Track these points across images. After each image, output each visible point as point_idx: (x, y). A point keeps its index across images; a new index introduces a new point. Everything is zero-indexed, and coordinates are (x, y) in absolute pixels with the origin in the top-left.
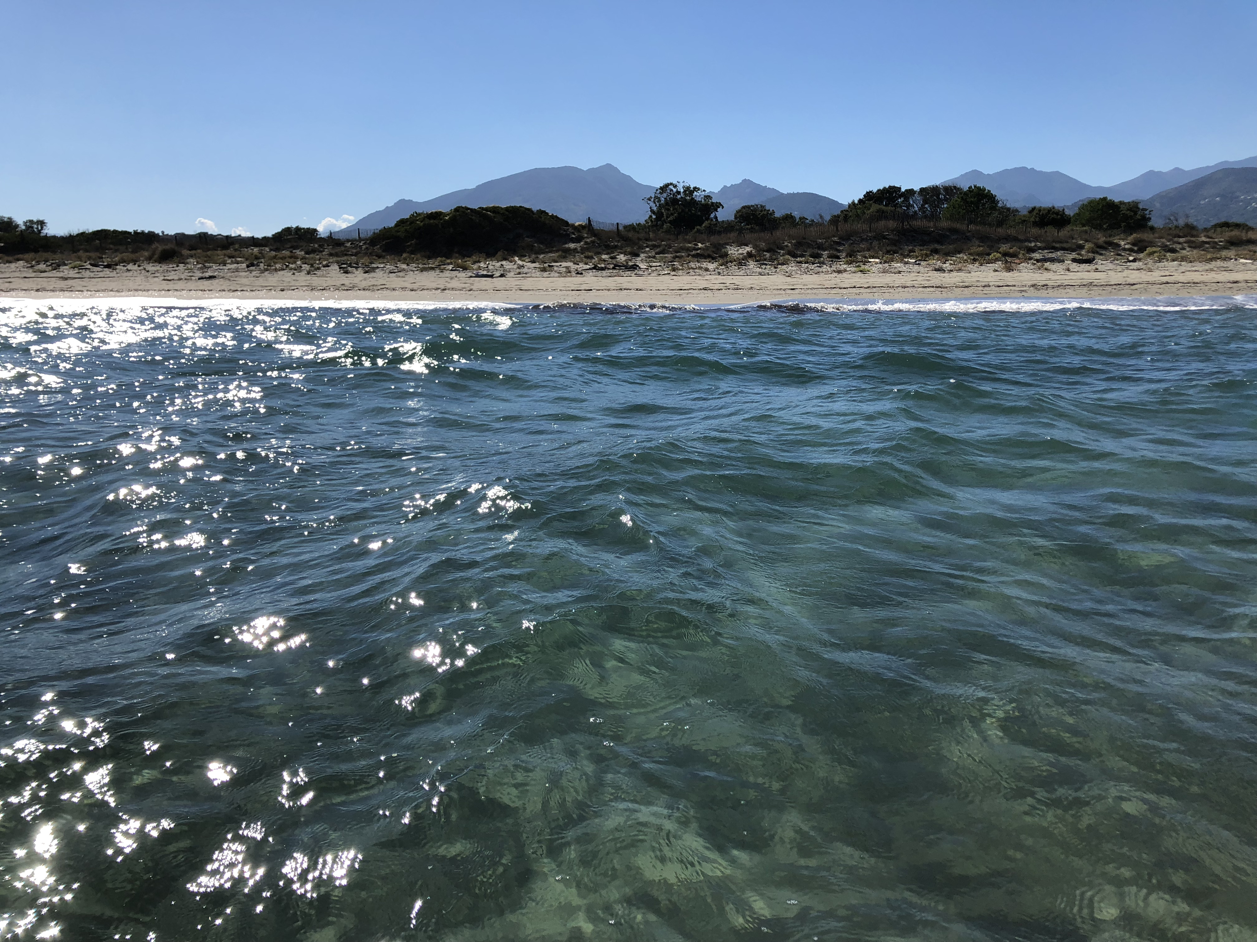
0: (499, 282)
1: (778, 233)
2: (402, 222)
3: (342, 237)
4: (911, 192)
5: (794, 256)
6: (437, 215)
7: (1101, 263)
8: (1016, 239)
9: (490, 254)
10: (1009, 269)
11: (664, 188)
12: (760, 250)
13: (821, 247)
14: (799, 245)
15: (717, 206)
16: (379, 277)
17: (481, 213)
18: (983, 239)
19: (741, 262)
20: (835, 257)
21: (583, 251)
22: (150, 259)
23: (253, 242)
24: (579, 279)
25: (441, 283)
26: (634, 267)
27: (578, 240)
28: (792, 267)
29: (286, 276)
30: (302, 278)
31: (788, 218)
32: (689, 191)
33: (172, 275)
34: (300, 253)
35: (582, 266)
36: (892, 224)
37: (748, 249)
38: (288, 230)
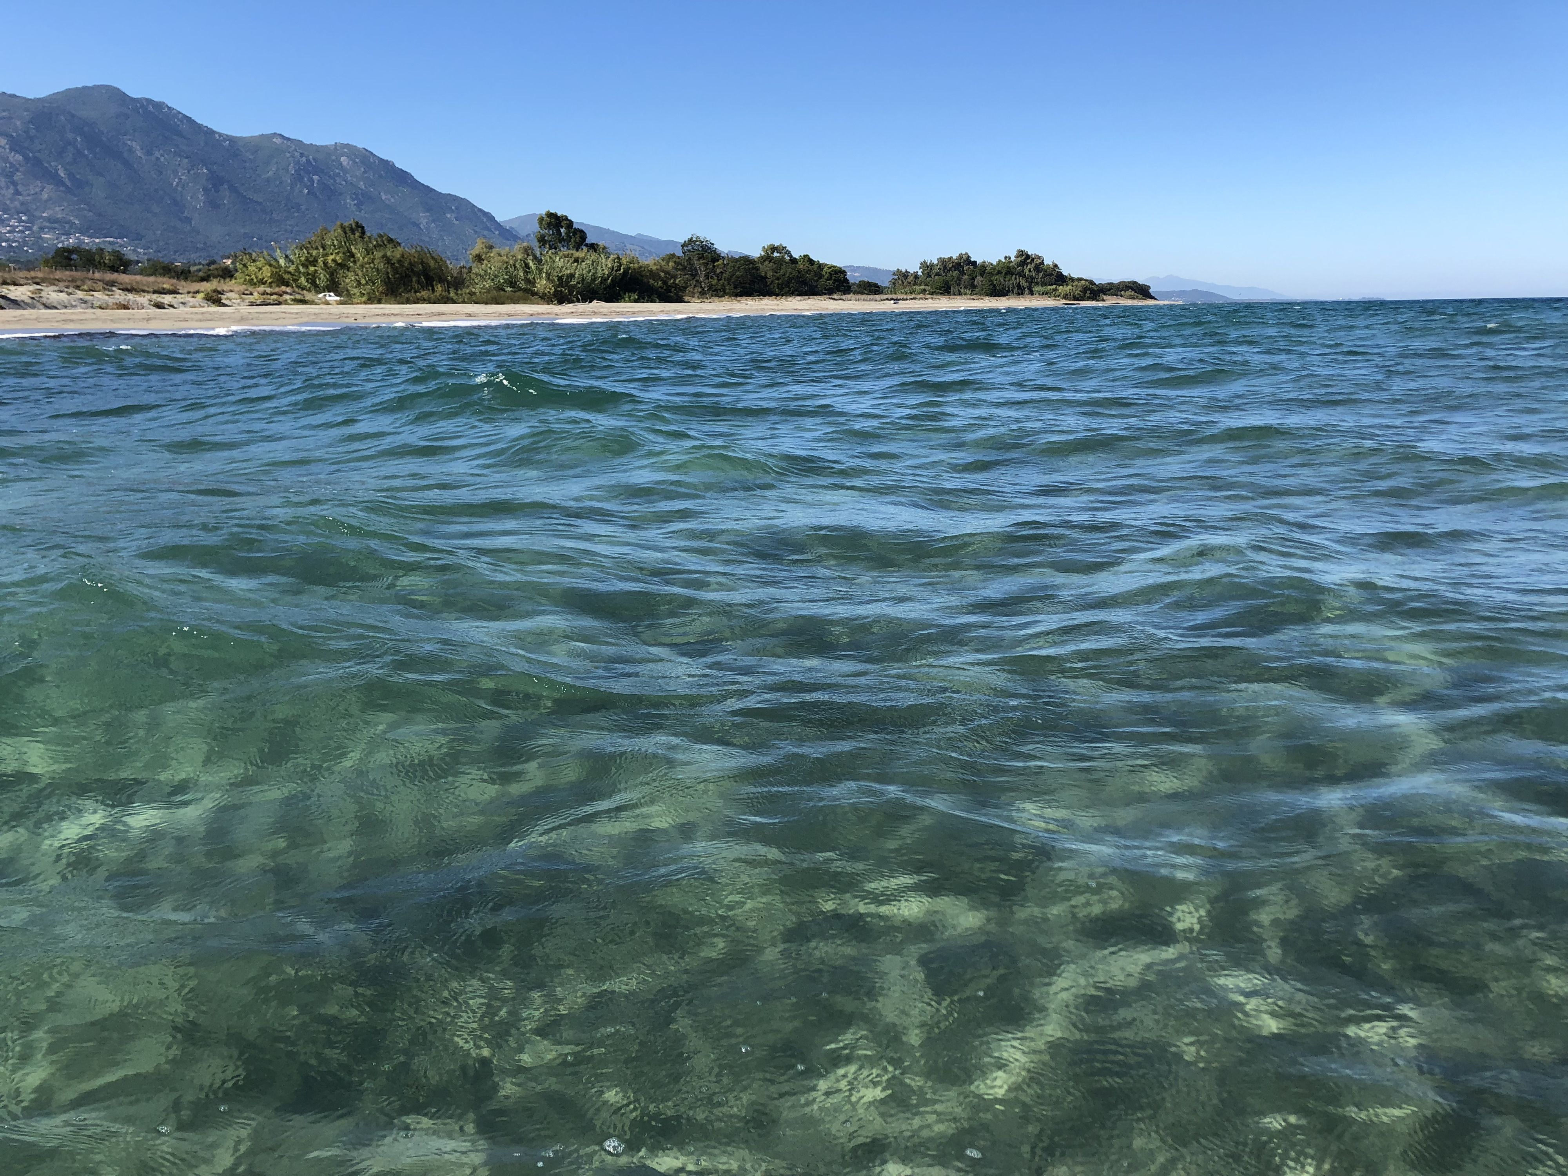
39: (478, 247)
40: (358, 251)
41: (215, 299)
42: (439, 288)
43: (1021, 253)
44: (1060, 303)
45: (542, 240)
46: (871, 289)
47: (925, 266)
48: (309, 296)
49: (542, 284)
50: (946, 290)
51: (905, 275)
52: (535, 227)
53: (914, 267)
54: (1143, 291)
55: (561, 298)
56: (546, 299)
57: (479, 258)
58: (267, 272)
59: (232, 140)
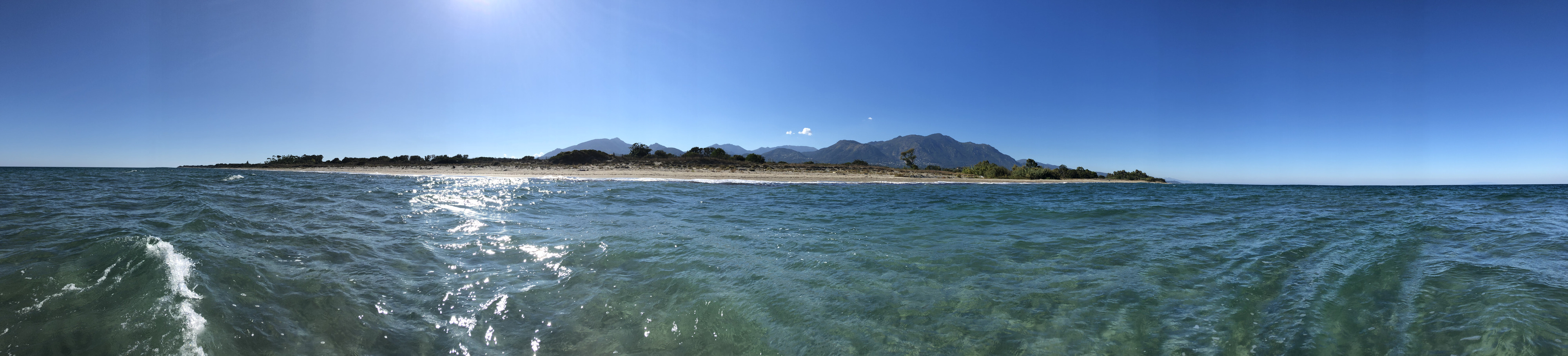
0: (587, 172)
1: (669, 159)
2: (559, 155)
3: (541, 159)
4: (701, 149)
5: (673, 166)
6: (568, 153)
7: (756, 171)
8: (733, 164)
9: (583, 164)
10: (733, 172)
11: (634, 145)
12: (664, 164)
13: (681, 164)
14: (674, 163)
15: (650, 150)
16: (552, 170)
17: (581, 152)
18: (724, 163)
19: (659, 167)
20: (685, 167)
21: (612, 162)
22: (492, 165)
23: (517, 160)
24: (612, 171)
25: (570, 172)
26: (628, 168)
27: (611, 159)
28: (673, 169)
29: (525, 170)
30: (530, 171)
31: (670, 154)
32: (642, 145)
33: (497, 169)
34: (529, 163)
35: (612, 167)
36: (698, 158)
37: (660, 163)
38: (526, 157)
39: (1014, 167)
40: (988, 167)
41: (959, 176)
42: (1006, 175)
43: (1137, 170)
44: (1147, 182)
45: (1027, 165)
46: (1102, 177)
47: (1114, 172)
48: (978, 176)
49: (1027, 175)
50: (1120, 178)
51: (1110, 174)
52: (1026, 162)
53: (1112, 173)
54: (1163, 181)
55: (1032, 178)
56: (1028, 178)
57: (1014, 169)
58: (969, 171)
59: (961, 143)
